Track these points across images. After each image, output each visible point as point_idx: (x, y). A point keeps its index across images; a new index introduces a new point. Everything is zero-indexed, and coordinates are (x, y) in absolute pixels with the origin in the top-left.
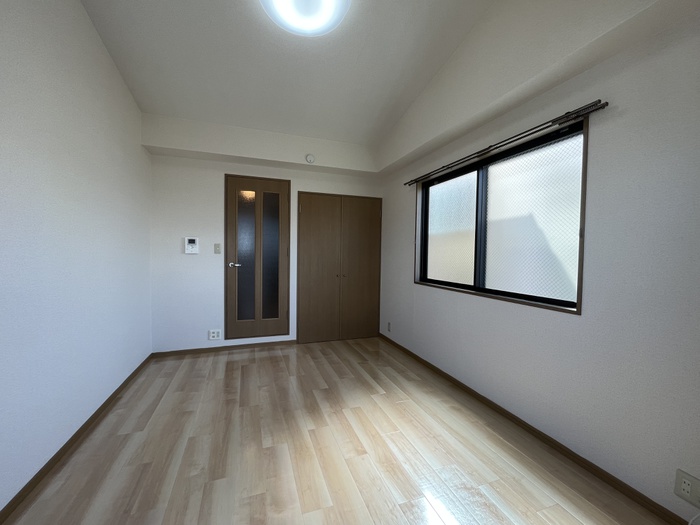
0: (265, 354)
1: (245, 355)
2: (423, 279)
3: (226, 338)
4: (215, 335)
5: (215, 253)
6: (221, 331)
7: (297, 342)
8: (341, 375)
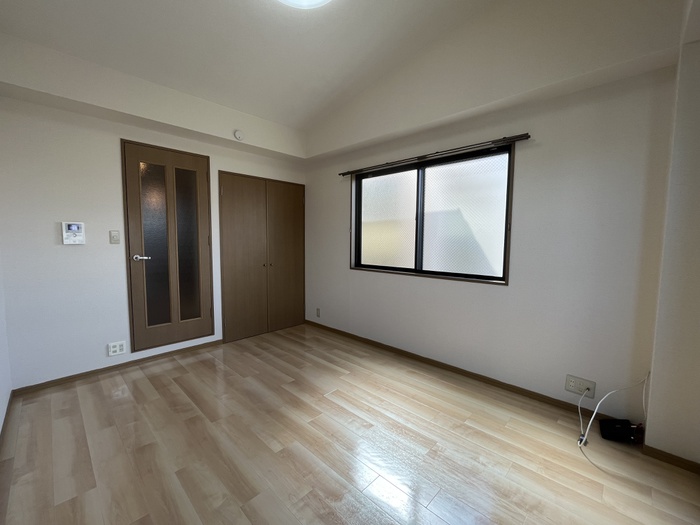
0: (191, 360)
1: (167, 366)
2: (358, 264)
3: (134, 349)
4: (118, 349)
5: (111, 243)
6: (126, 343)
7: (224, 341)
8: (298, 365)
